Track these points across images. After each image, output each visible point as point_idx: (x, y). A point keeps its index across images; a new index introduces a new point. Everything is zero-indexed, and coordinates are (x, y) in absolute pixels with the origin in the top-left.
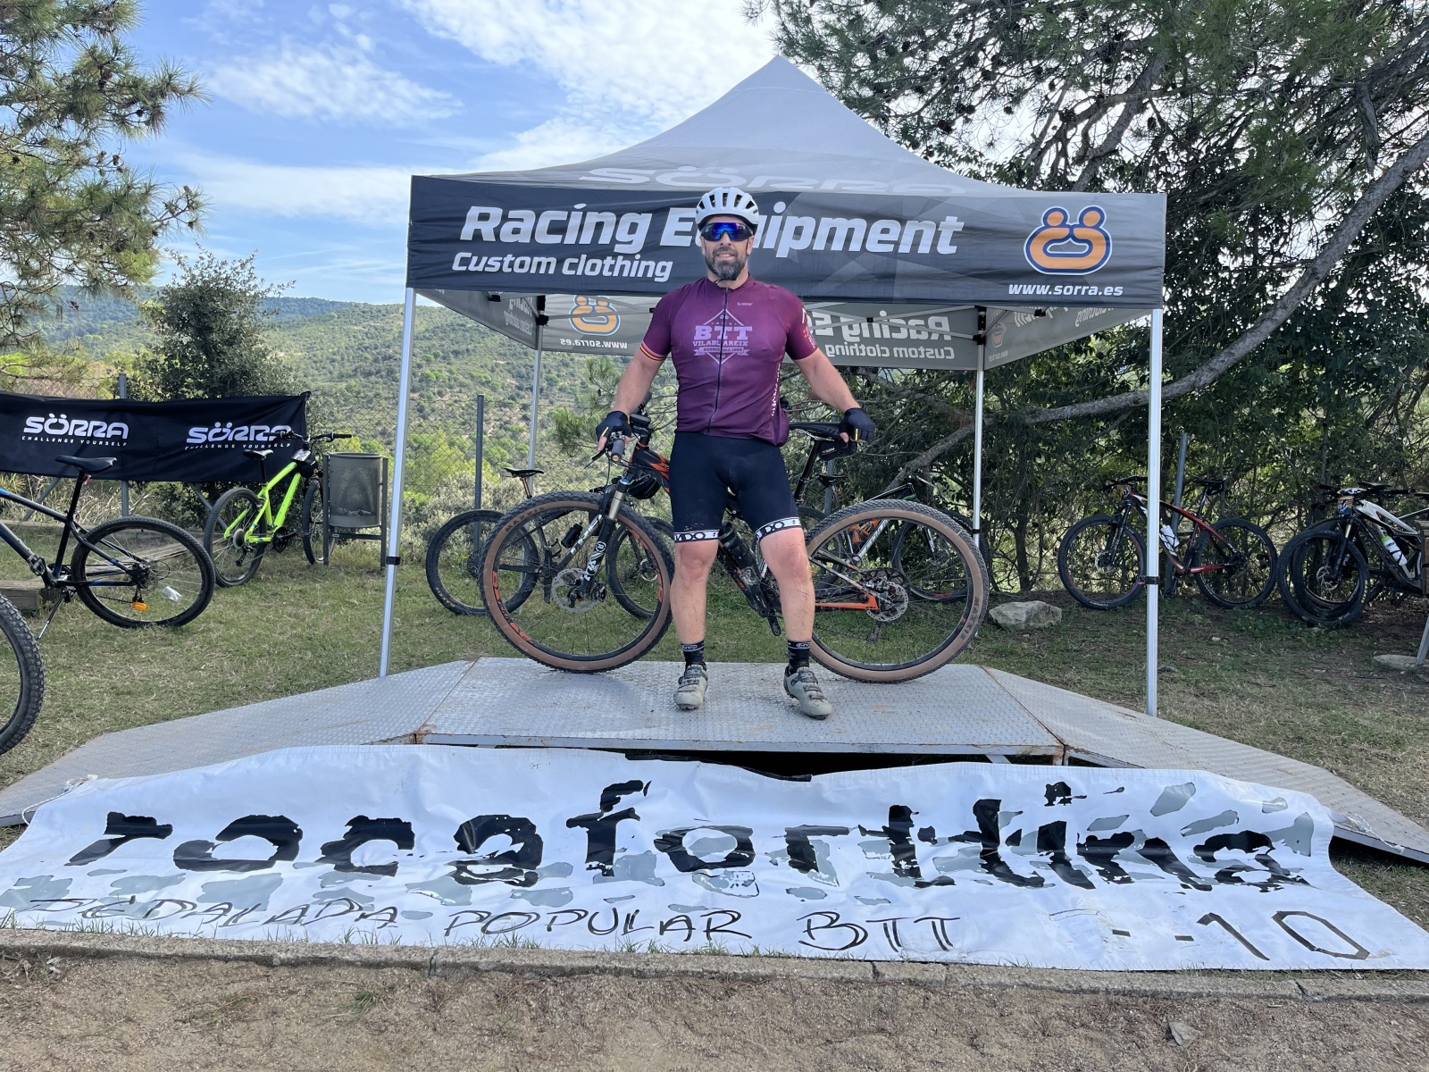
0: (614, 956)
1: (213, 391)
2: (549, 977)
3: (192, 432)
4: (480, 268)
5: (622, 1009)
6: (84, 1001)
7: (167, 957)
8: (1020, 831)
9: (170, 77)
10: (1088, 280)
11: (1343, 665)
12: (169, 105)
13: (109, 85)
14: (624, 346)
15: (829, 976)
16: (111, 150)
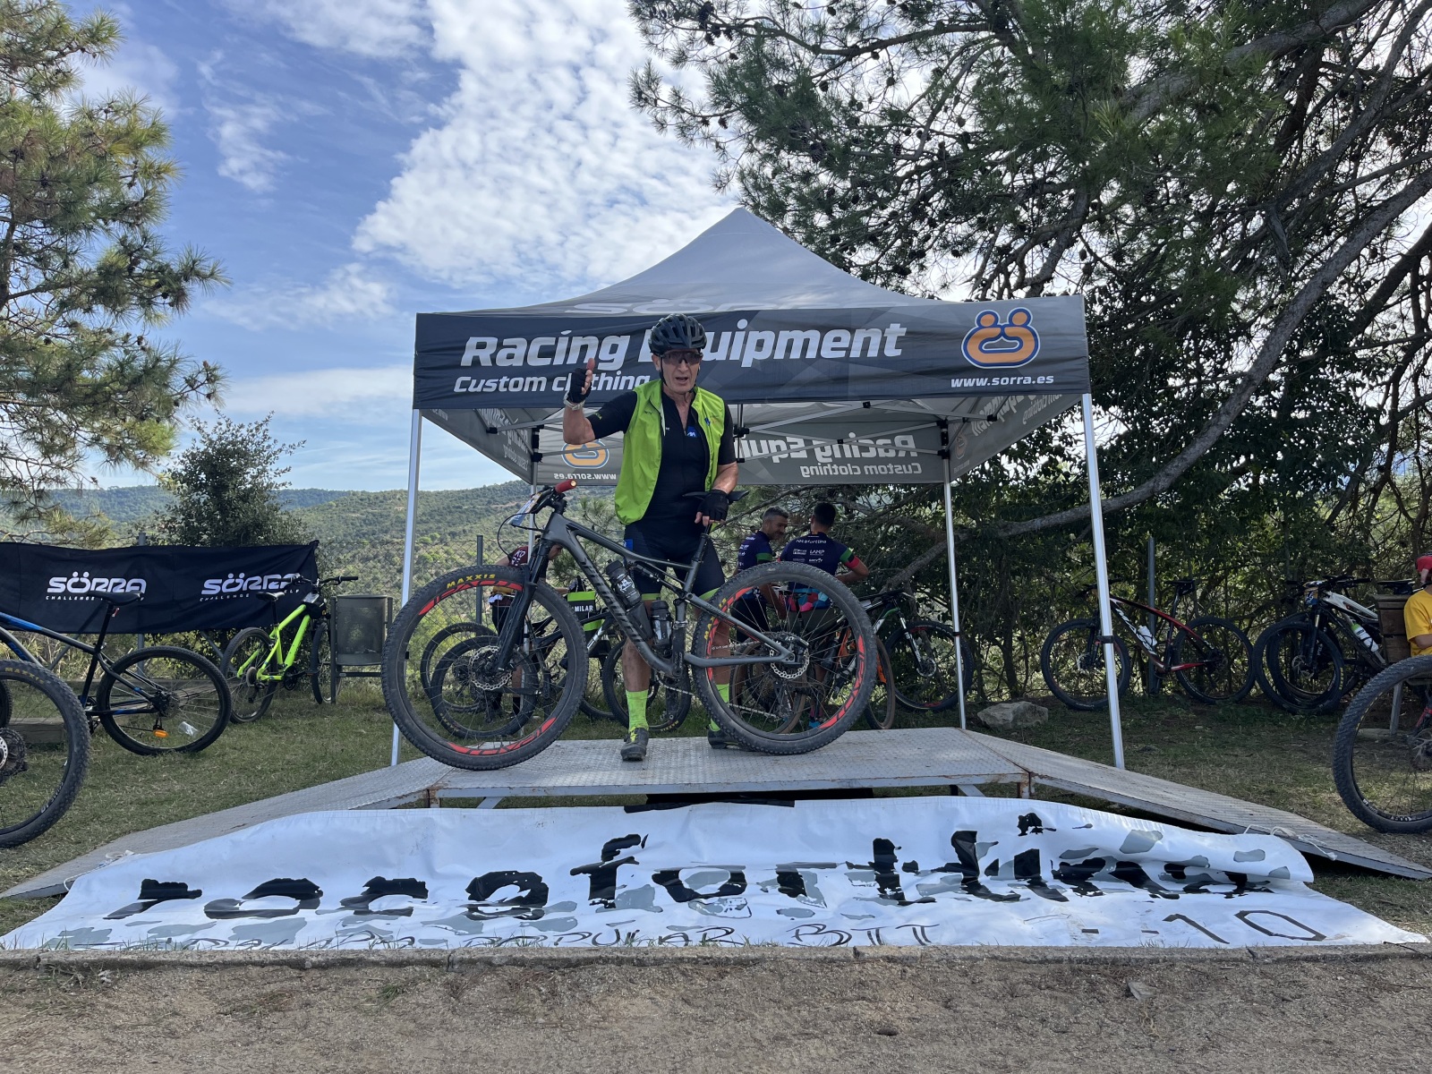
0: (616, 950)
1: (228, 544)
2: (557, 968)
3: (207, 584)
4: (479, 389)
5: (624, 991)
6: (134, 1002)
7: (209, 965)
8: (997, 861)
9: (194, 262)
10: (1022, 372)
12: (193, 288)
13: (137, 270)
15: (814, 957)
16: (136, 331)
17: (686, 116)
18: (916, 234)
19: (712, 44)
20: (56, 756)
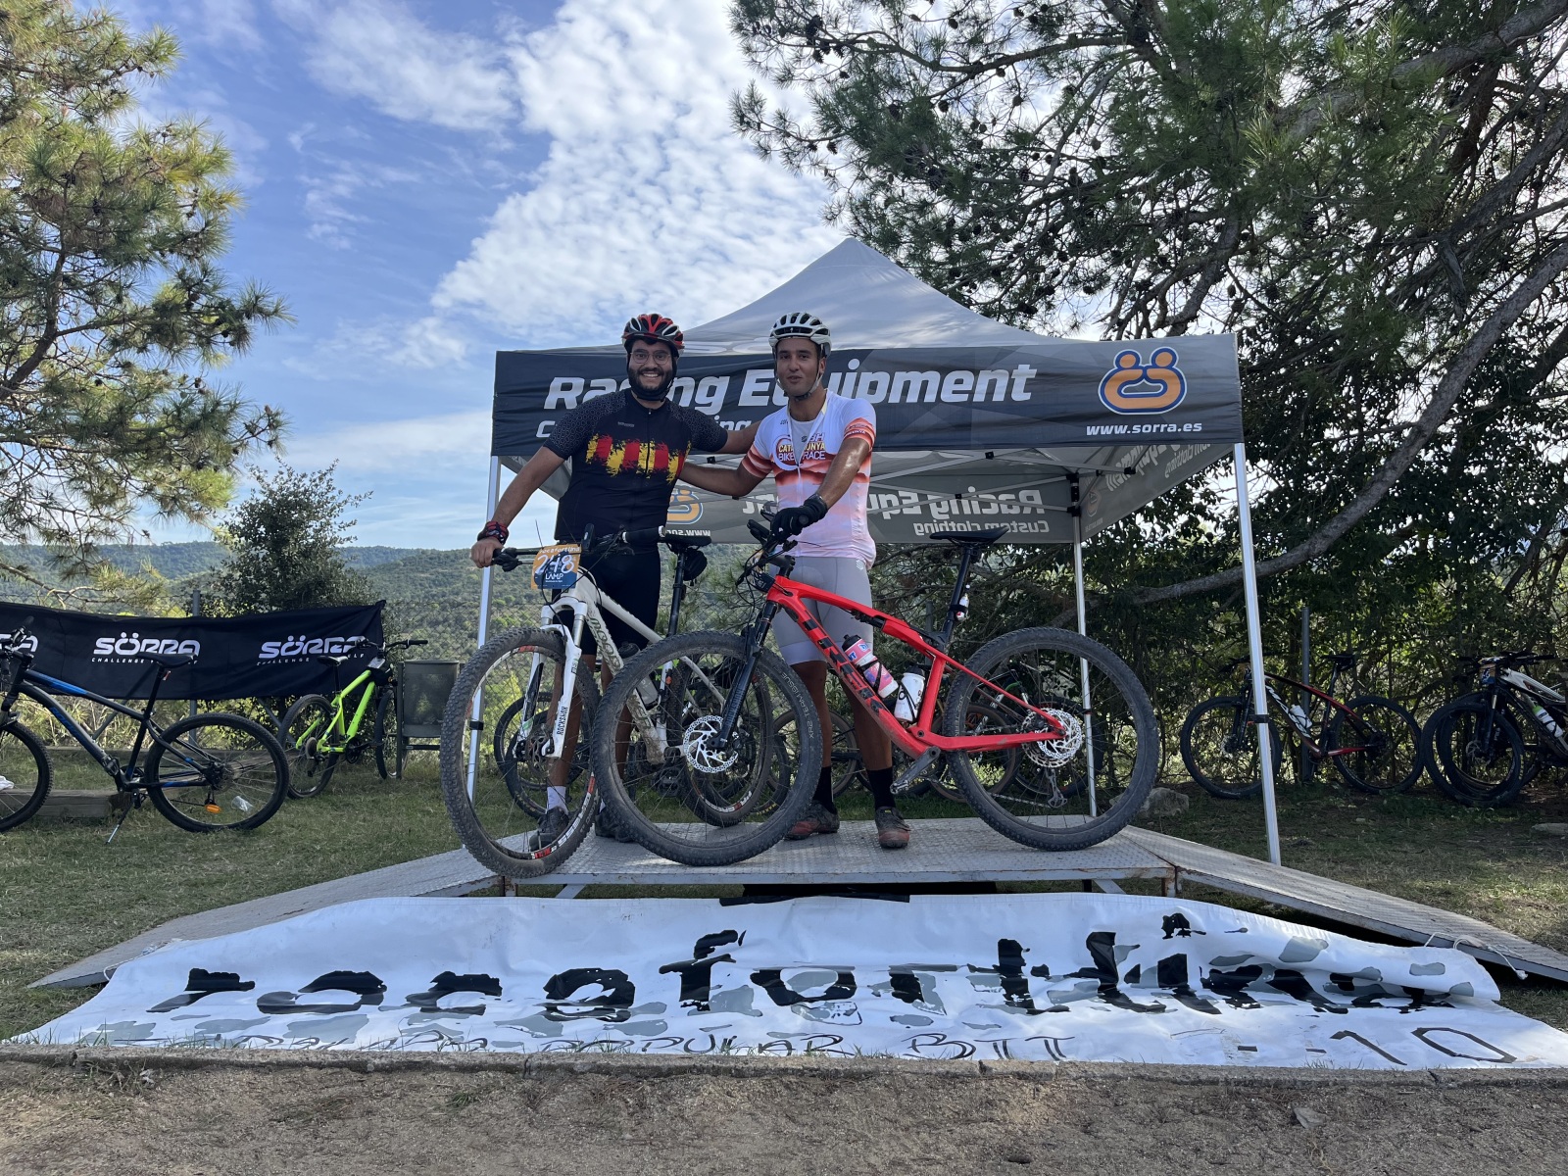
0: (712, 1059)
1: (287, 605)
2: (646, 1077)
3: (264, 647)
5: (721, 1105)
6: (178, 1105)
7: (262, 1065)
8: (1137, 968)
9: (257, 298)
10: (1165, 419)
11: (1499, 837)
12: (254, 325)
13: (196, 307)
14: (707, 533)
15: (934, 1071)
16: (194, 372)
17: (791, 141)
18: (1043, 269)
19: (821, 61)
20: (99, 832)
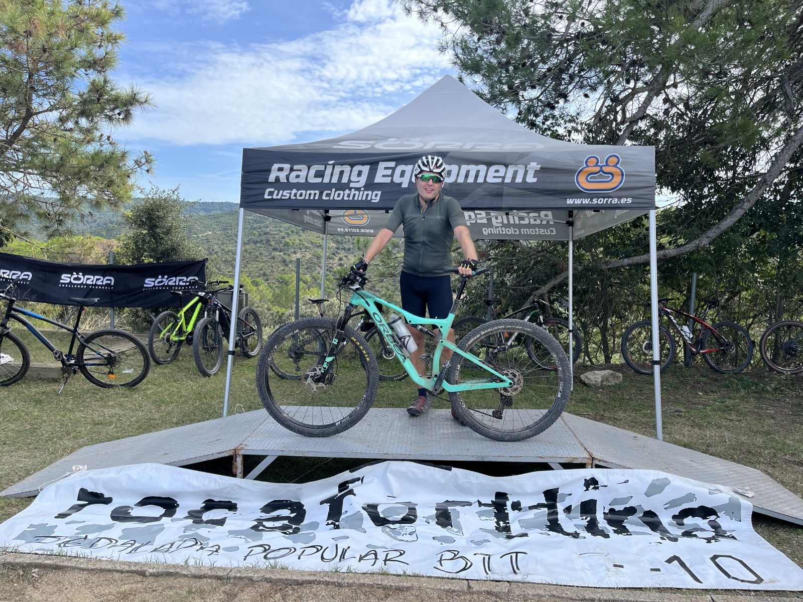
0: (326, 573)
1: (158, 259)
2: (290, 585)
3: (146, 281)
4: (279, 197)
7: (92, 570)
8: (571, 506)
9: (135, 94)
10: (612, 195)
11: (784, 408)
12: (136, 111)
13: (101, 101)
14: (372, 231)
15: (443, 588)
16: (106, 133)
17: (423, 6)
20: (55, 386)
